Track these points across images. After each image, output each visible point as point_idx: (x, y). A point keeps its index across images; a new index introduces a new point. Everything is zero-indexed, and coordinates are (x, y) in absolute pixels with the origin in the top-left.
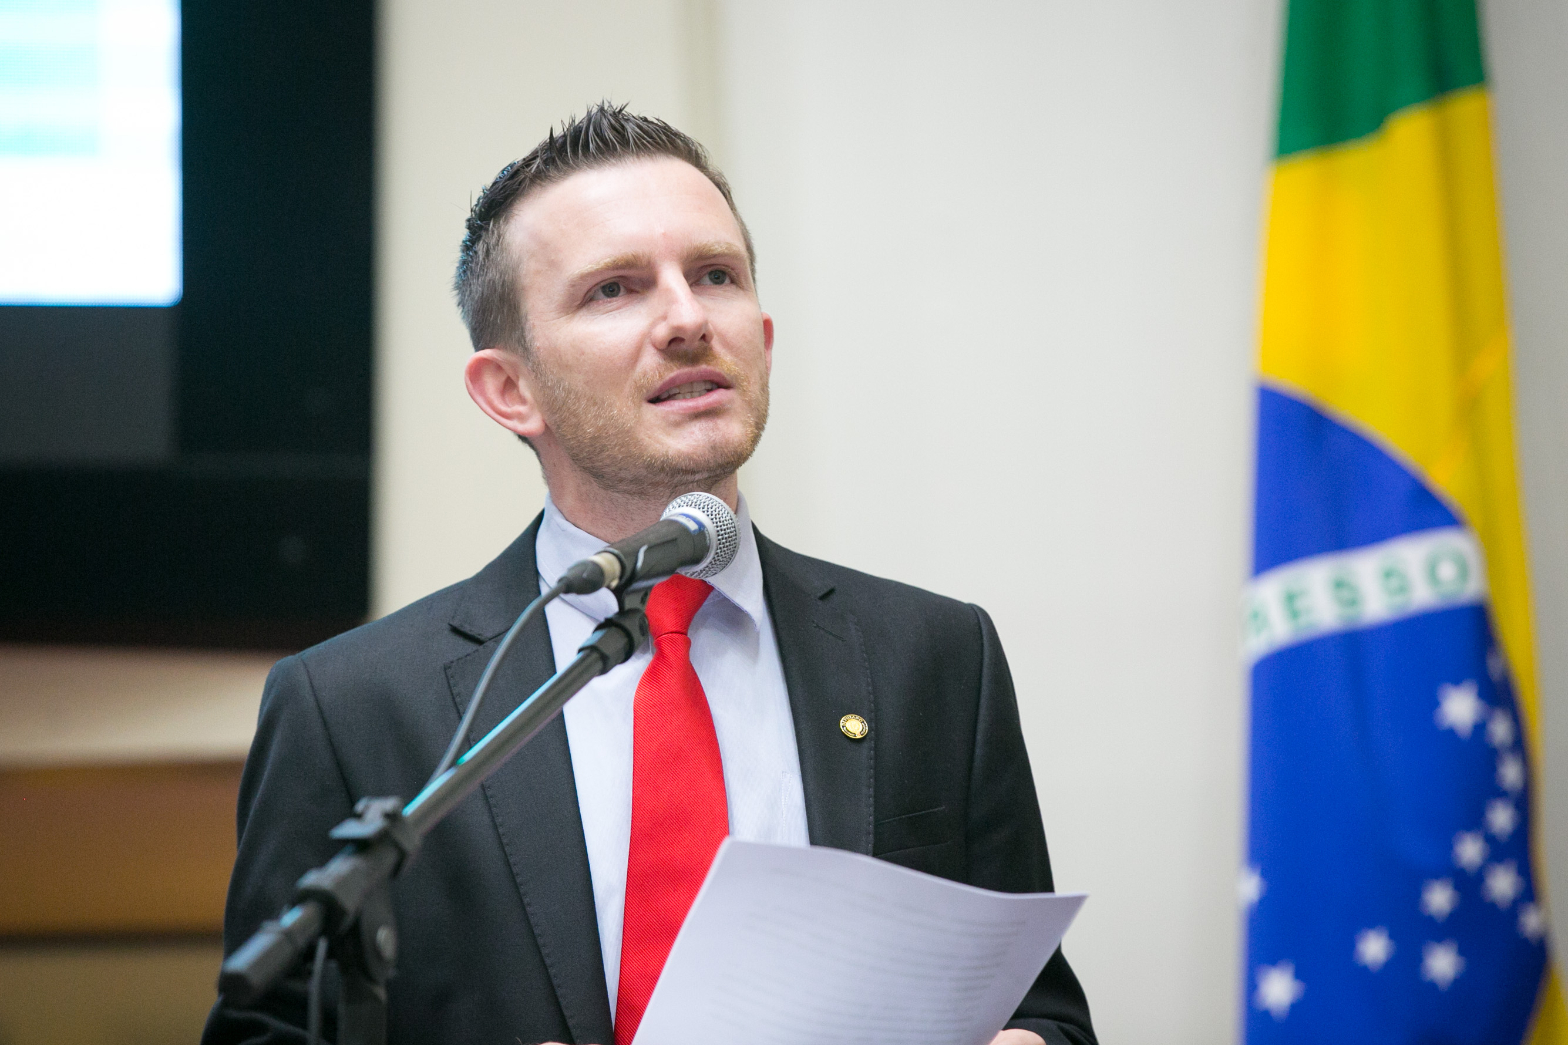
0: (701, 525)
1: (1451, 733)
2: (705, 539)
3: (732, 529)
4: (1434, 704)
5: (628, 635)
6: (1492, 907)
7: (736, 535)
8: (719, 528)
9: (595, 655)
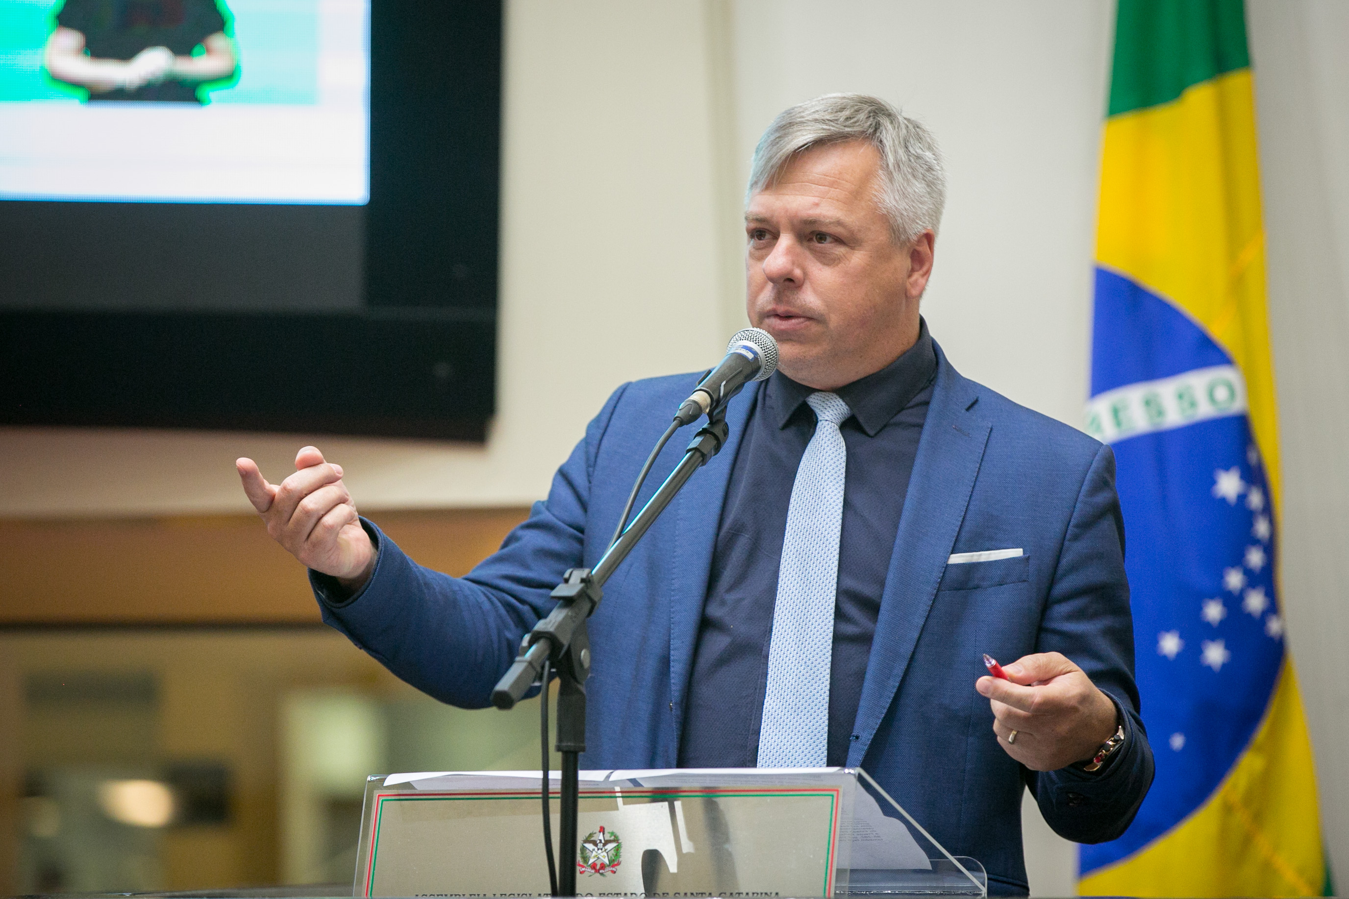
0: (755, 353)
1: (1223, 500)
2: (759, 363)
3: (773, 347)
4: (1213, 482)
5: (716, 438)
6: (1249, 616)
7: (775, 350)
8: (766, 353)
9: (698, 454)
